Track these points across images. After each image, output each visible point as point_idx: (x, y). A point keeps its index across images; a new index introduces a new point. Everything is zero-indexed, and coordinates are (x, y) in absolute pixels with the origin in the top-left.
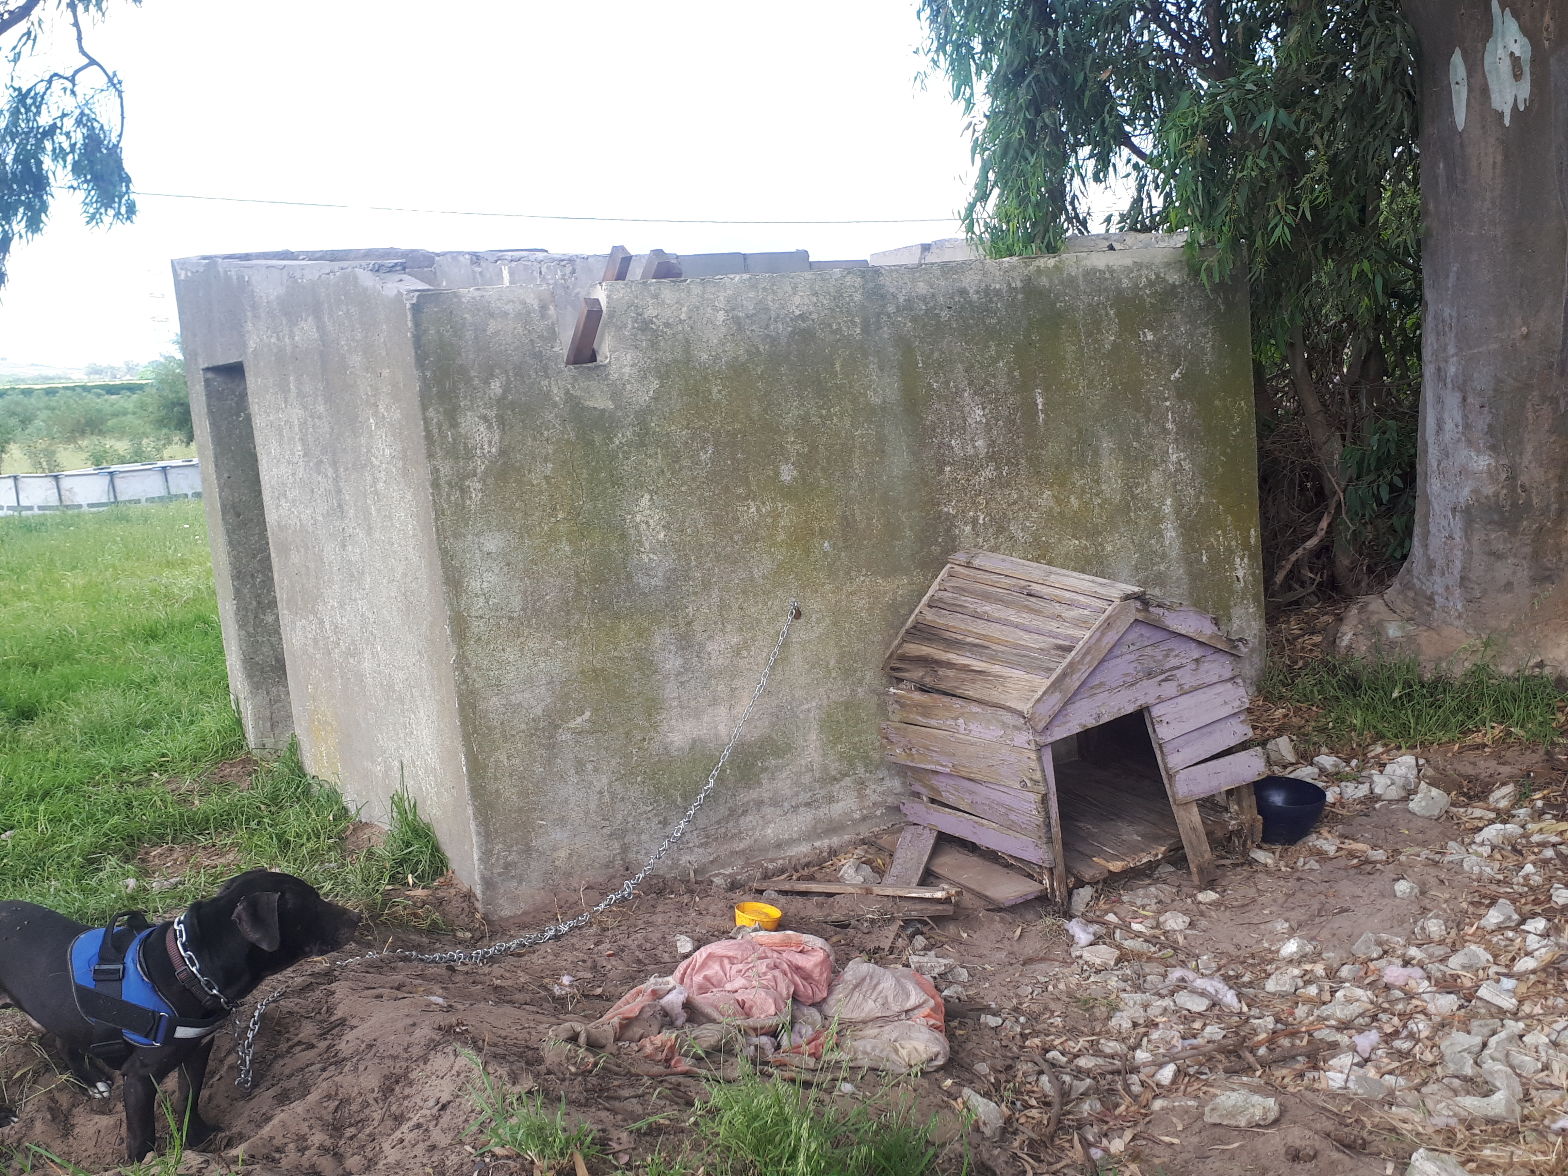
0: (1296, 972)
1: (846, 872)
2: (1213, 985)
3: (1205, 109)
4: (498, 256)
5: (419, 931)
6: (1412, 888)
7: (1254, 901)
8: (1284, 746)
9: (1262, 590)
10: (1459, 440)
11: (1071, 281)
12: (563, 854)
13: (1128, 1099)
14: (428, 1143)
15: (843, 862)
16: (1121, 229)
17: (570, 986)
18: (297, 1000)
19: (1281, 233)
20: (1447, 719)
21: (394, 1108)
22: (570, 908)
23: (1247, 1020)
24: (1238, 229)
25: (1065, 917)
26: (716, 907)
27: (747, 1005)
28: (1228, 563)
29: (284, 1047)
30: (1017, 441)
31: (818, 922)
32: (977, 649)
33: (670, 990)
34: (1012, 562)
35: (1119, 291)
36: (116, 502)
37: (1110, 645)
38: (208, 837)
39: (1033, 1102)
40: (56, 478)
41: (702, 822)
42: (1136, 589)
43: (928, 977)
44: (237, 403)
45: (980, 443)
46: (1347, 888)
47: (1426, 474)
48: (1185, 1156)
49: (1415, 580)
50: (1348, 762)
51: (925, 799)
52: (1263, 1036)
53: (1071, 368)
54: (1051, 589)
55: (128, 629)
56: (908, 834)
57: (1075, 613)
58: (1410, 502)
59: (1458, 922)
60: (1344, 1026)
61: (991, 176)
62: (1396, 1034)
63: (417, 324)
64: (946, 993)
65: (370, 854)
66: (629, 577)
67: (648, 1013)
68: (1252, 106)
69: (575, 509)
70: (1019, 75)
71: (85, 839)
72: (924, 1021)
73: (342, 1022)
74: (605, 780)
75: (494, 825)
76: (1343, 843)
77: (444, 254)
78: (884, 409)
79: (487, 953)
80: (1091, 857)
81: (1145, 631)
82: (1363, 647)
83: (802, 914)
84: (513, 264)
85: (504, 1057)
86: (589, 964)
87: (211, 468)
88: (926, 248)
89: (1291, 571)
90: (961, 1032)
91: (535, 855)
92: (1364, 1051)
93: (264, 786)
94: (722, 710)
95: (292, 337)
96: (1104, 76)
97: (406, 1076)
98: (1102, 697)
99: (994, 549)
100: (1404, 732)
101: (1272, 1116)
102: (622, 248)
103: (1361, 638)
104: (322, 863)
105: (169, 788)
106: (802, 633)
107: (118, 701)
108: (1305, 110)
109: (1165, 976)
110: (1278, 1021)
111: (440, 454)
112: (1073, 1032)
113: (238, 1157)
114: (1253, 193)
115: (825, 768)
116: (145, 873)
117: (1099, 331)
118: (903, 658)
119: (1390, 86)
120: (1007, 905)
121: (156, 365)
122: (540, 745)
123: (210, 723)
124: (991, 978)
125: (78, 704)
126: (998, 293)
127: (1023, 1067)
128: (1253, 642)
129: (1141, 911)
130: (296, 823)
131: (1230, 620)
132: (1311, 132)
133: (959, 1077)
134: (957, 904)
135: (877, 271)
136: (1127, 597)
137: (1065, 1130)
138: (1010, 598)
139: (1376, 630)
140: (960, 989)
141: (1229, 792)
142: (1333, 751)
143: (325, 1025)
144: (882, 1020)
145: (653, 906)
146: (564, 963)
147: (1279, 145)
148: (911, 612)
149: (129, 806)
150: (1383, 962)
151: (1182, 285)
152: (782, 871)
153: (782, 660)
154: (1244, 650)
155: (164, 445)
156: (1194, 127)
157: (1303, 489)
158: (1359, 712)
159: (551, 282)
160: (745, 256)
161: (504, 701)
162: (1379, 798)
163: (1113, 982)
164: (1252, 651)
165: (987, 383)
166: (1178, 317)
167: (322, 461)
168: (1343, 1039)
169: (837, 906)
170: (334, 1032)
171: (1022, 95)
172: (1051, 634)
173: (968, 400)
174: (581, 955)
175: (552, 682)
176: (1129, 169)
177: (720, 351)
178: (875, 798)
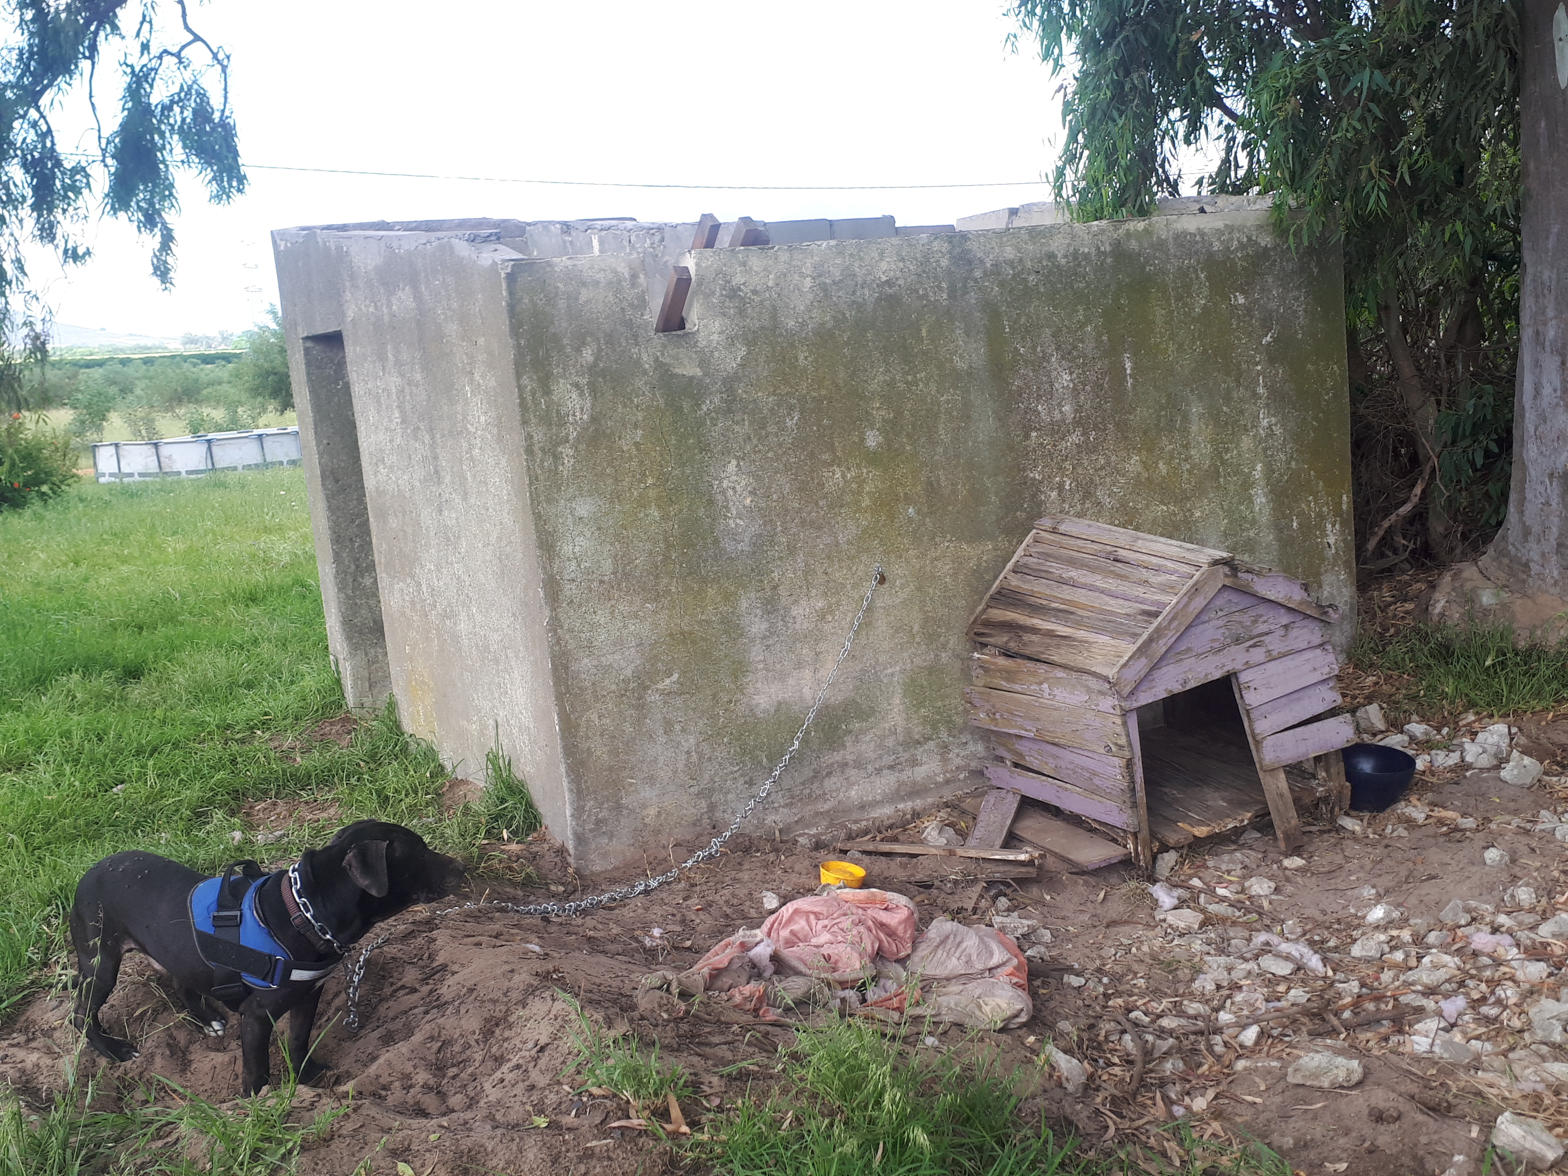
0: (1383, 937)
1: (929, 834)
2: (1298, 949)
3: (1298, 72)
4: (588, 225)
5: (514, 884)
6: (1502, 856)
7: (1341, 867)
8: (1374, 714)
9: (1354, 556)
10: (1557, 405)
11: (1161, 245)
12: (652, 811)
13: (1211, 1059)
14: (527, 1083)
15: (926, 824)
16: (1212, 191)
17: (661, 938)
18: (400, 947)
19: (1376, 198)
20: (1541, 688)
21: (494, 1049)
22: (659, 864)
23: (1332, 985)
24: (1332, 192)
25: (1149, 881)
26: (801, 865)
27: (832, 960)
28: (1319, 529)
29: (388, 990)
30: (1104, 406)
31: (902, 882)
32: (1063, 614)
33: (757, 944)
34: (1099, 527)
35: (1211, 255)
36: (214, 469)
37: (1197, 611)
38: (310, 792)
39: (1116, 1060)
40: (156, 445)
41: (787, 783)
42: (1225, 555)
43: (1011, 937)
44: (335, 371)
45: (1067, 408)
46: (1435, 856)
47: (1523, 440)
48: (1267, 1115)
49: (1510, 547)
50: (1439, 731)
51: (1008, 763)
52: (1348, 1000)
53: (1160, 332)
54: (1138, 555)
55: (229, 592)
56: (991, 798)
57: (1162, 578)
58: (1506, 468)
59: (1548, 890)
60: (1430, 991)
61: (1080, 139)
62: (1483, 1000)
63: (511, 293)
64: (1029, 953)
65: (467, 810)
66: (716, 541)
67: (737, 964)
68: (1345, 66)
69: (664, 475)
70: (1109, 35)
71: (193, 793)
72: (1007, 979)
73: (444, 967)
74: (692, 741)
75: (586, 782)
76: (1432, 811)
77: (535, 224)
78: (970, 375)
79: (580, 906)
80: (1175, 822)
81: (1234, 597)
82: (1455, 614)
83: (886, 874)
84: (603, 233)
85: (599, 1002)
86: (678, 917)
87: (310, 435)
88: (1013, 212)
89: (1383, 538)
90: (1044, 991)
91: (625, 812)
92: (1450, 1016)
93: (363, 744)
94: (807, 673)
95: (389, 305)
96: (1194, 37)
97: (505, 1019)
98: (1188, 663)
99: (1081, 515)
100: (1496, 700)
101: (1356, 1077)
102: (711, 216)
103: (1454, 606)
104: (420, 818)
105: (272, 745)
106: (886, 598)
107: (221, 661)
108: (1401, 70)
109: (1249, 940)
110: (1363, 985)
111: (533, 420)
112: (1157, 993)
113: (347, 1093)
114: (1346, 156)
115: (908, 731)
116: (249, 826)
117: (1190, 295)
118: (987, 623)
119: (1492, 43)
120: (1090, 868)
121: (249, 334)
122: (631, 706)
123: (309, 683)
124: (1074, 939)
125: (182, 664)
126: (1086, 256)
127: (1106, 1026)
128: (1343, 608)
129: (1226, 876)
130: (395, 779)
131: (1320, 587)
132: (1409, 91)
133: (1041, 1034)
134: (1040, 867)
135: (964, 236)
136: (1215, 563)
137: (1148, 1087)
138: (1097, 563)
139: (1470, 599)
140: (1043, 949)
141: (1317, 759)
142: (1424, 719)
143: (427, 970)
144: (966, 977)
145: (740, 864)
146: (654, 917)
147: (1373, 106)
148: (996, 578)
149: (234, 762)
150: (1471, 929)
151: (1274, 248)
152: (866, 832)
153: (867, 624)
154: (1333, 616)
155: (259, 414)
156: (1287, 89)
157: (1397, 455)
158: (1451, 680)
159: (640, 250)
160: (831, 223)
161: (595, 663)
162: (1469, 767)
163: (1197, 946)
164: (1343, 617)
165: (1075, 348)
166: (1270, 280)
167: (419, 428)
168: (1429, 1004)
169: (920, 867)
170: (436, 977)
171: (1111, 56)
172: (1137, 600)
173: (1055, 365)
174: (670, 910)
175: (641, 644)
176: (1221, 130)
177: (806, 317)
178: (958, 761)
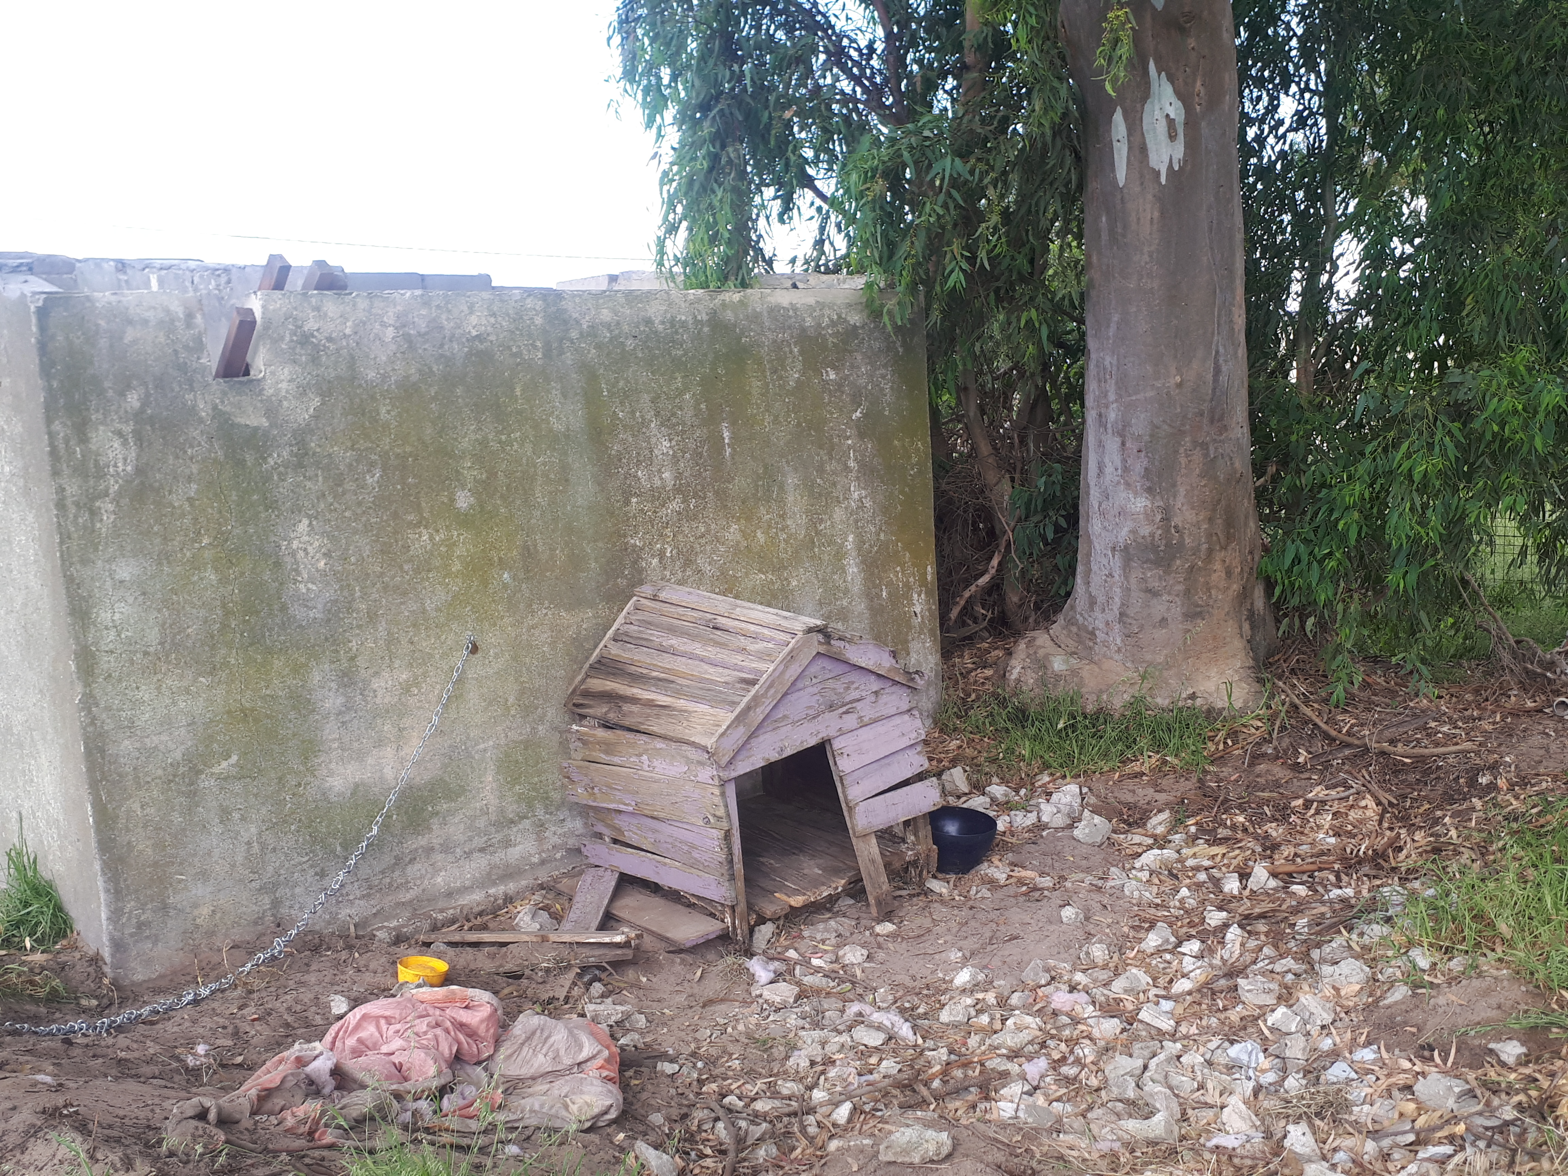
0: (969, 1001)
1: (521, 919)
2: (890, 1019)
3: (885, 153)
4: (146, 265)
5: (36, 1001)
6: (1077, 914)
7: (929, 931)
8: (958, 777)
9: (938, 625)
10: (1118, 483)
11: (756, 317)
12: (205, 911)
13: (804, 1142)
15: (519, 908)
16: (806, 270)
17: (206, 1056)
19: (956, 279)
20: (1108, 749)
22: (212, 969)
23: (921, 1053)
24: (918, 274)
25: (746, 956)
26: (378, 962)
27: (404, 1068)
28: (907, 599)
30: (704, 474)
31: (488, 974)
32: (664, 683)
33: (317, 1057)
34: (699, 595)
35: (803, 330)
37: (792, 679)
39: (708, 1151)
41: (365, 871)
42: (819, 622)
43: (604, 1026)
45: (666, 475)
46: (1016, 915)
47: (1088, 516)
49: (1078, 616)
50: (1017, 792)
51: (607, 839)
52: (937, 1068)
53: (756, 403)
54: (736, 622)
56: (588, 877)
57: (760, 646)
58: (1073, 542)
59: (1120, 947)
60: (1014, 1054)
61: (679, 209)
62: (1064, 1059)
63: (42, 328)
64: (622, 1041)
66: (284, 608)
67: (289, 1084)
68: (929, 153)
69: (222, 534)
70: (705, 108)
72: (597, 1073)
74: (253, 830)
75: (125, 881)
76: (1013, 871)
77: (86, 260)
78: (567, 437)
79: (114, 1022)
80: (772, 893)
81: (828, 664)
82: (1030, 680)
83: (471, 967)
84: (163, 272)
85: (118, 1140)
86: (230, 1029)
88: (613, 279)
89: (964, 608)
90: (636, 1082)
91: (172, 913)
92: (1033, 1079)
94: (389, 752)
96: (787, 114)
98: (785, 731)
99: (681, 583)
100: (1068, 761)
101: (945, 1151)
102: (281, 257)
103: (1029, 671)
106: (477, 668)
108: (979, 160)
109: (843, 1011)
110: (951, 1052)
111: (66, 471)
112: (751, 1074)
114: (929, 238)
115: (502, 811)
117: (784, 368)
118: (587, 694)
120: (688, 945)
122: (180, 793)
124: (670, 1023)
126: (684, 324)
127: (699, 1114)
128: (929, 674)
129: (821, 946)
131: (908, 654)
132: (985, 182)
133: (632, 1130)
134: (637, 948)
135: (559, 295)
136: (810, 630)
138: (696, 631)
139: (1042, 665)
140: (637, 1036)
141: (907, 823)
142: (1004, 781)
144: (553, 1075)
145: (307, 965)
146: (201, 1030)
147: (954, 193)
148: (596, 647)
150: (1050, 989)
151: (863, 327)
152: (453, 921)
153: (456, 697)
154: (920, 682)
156: (874, 170)
157: (976, 529)
158: (1027, 743)
159: (203, 291)
160: (423, 277)
161: (138, 745)
162: (1045, 827)
163: (793, 1020)
164: (929, 684)
165: (674, 414)
166: (859, 357)
168: (1013, 1067)
169: (510, 956)
171: (707, 129)
172: (736, 668)
173: (655, 431)
174: (221, 1021)
175: (194, 723)
176: (813, 212)
177: (389, 369)
178: (555, 840)
